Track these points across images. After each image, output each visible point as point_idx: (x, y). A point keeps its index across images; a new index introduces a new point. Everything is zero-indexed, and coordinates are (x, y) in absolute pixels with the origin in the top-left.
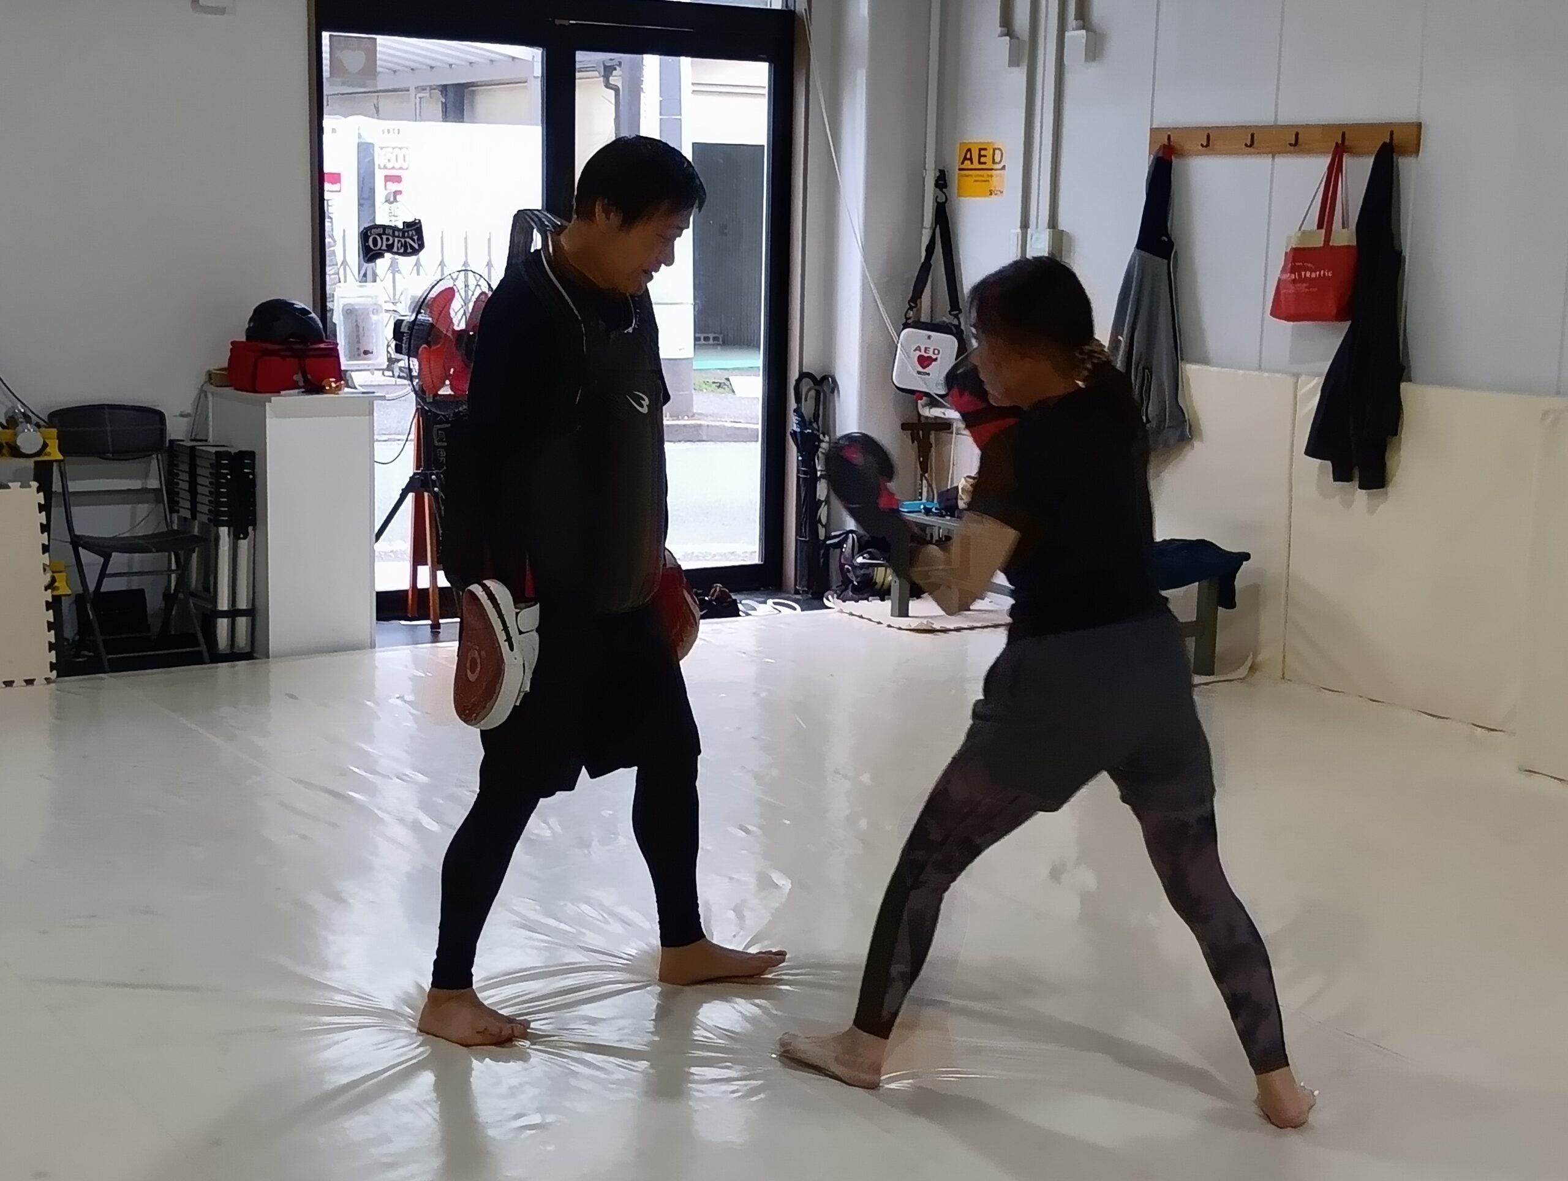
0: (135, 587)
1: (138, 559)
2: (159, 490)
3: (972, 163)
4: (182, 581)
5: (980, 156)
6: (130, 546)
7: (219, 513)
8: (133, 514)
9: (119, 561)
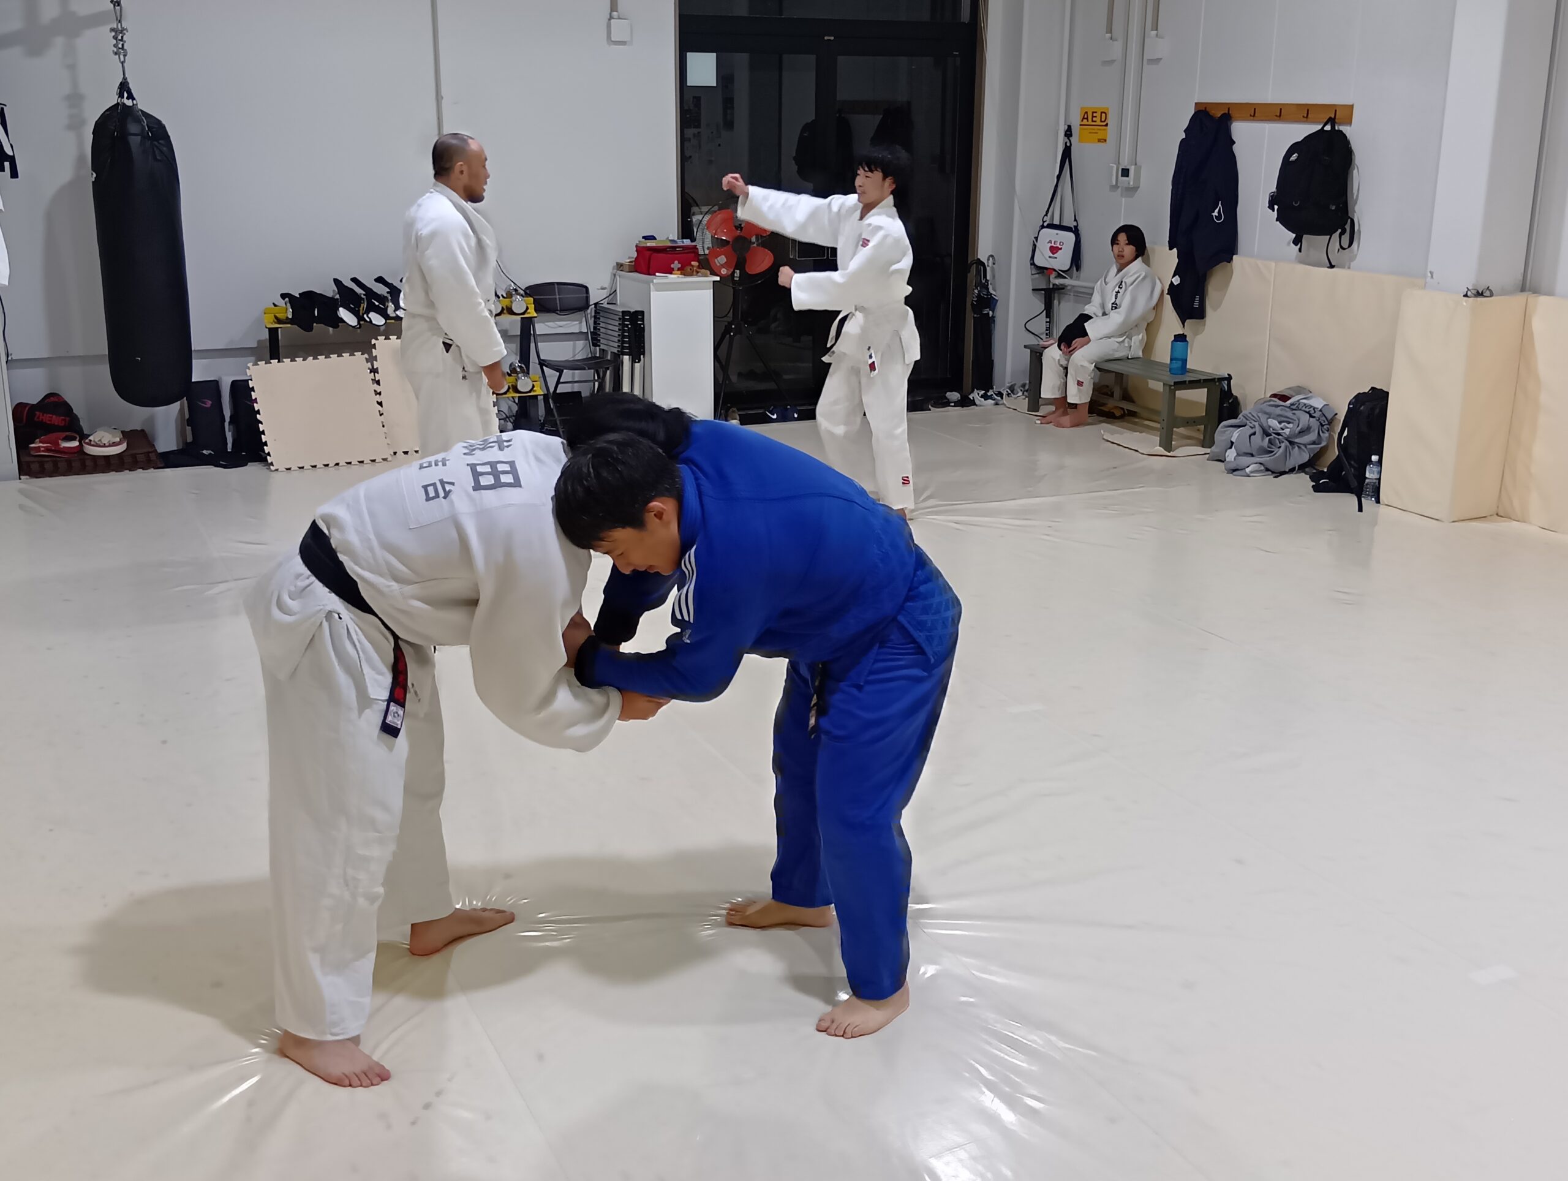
0: (576, 390)
1: (578, 374)
2: (587, 333)
3: (1088, 121)
4: (602, 386)
5: (1093, 117)
6: (574, 366)
7: (623, 348)
8: (574, 347)
9: (567, 375)
